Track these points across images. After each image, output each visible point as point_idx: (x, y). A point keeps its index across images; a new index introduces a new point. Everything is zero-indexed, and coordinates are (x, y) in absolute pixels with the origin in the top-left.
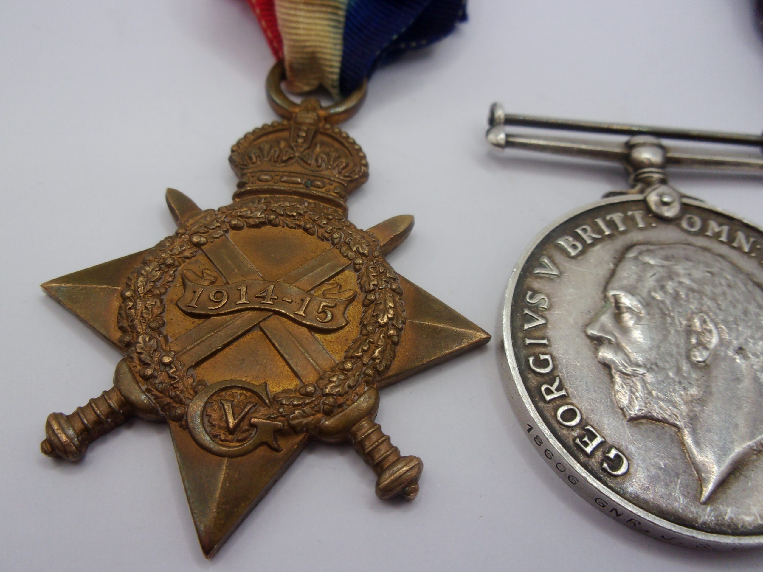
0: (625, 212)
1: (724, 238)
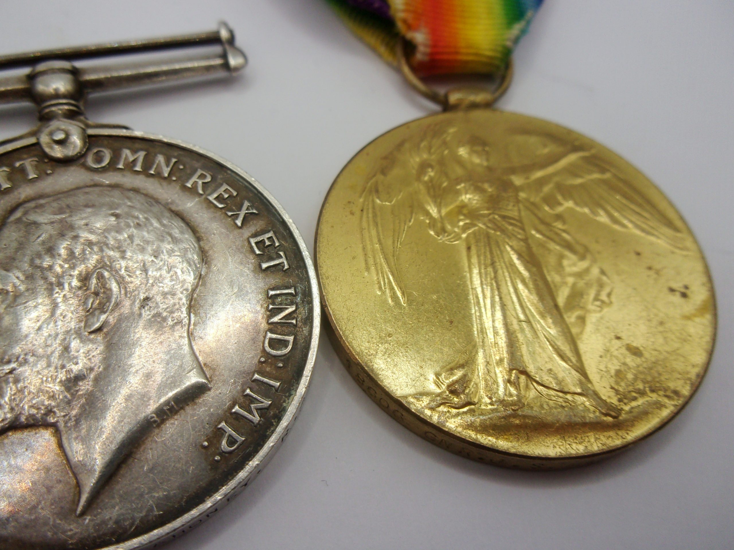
0: (11, 165)
1: (138, 168)
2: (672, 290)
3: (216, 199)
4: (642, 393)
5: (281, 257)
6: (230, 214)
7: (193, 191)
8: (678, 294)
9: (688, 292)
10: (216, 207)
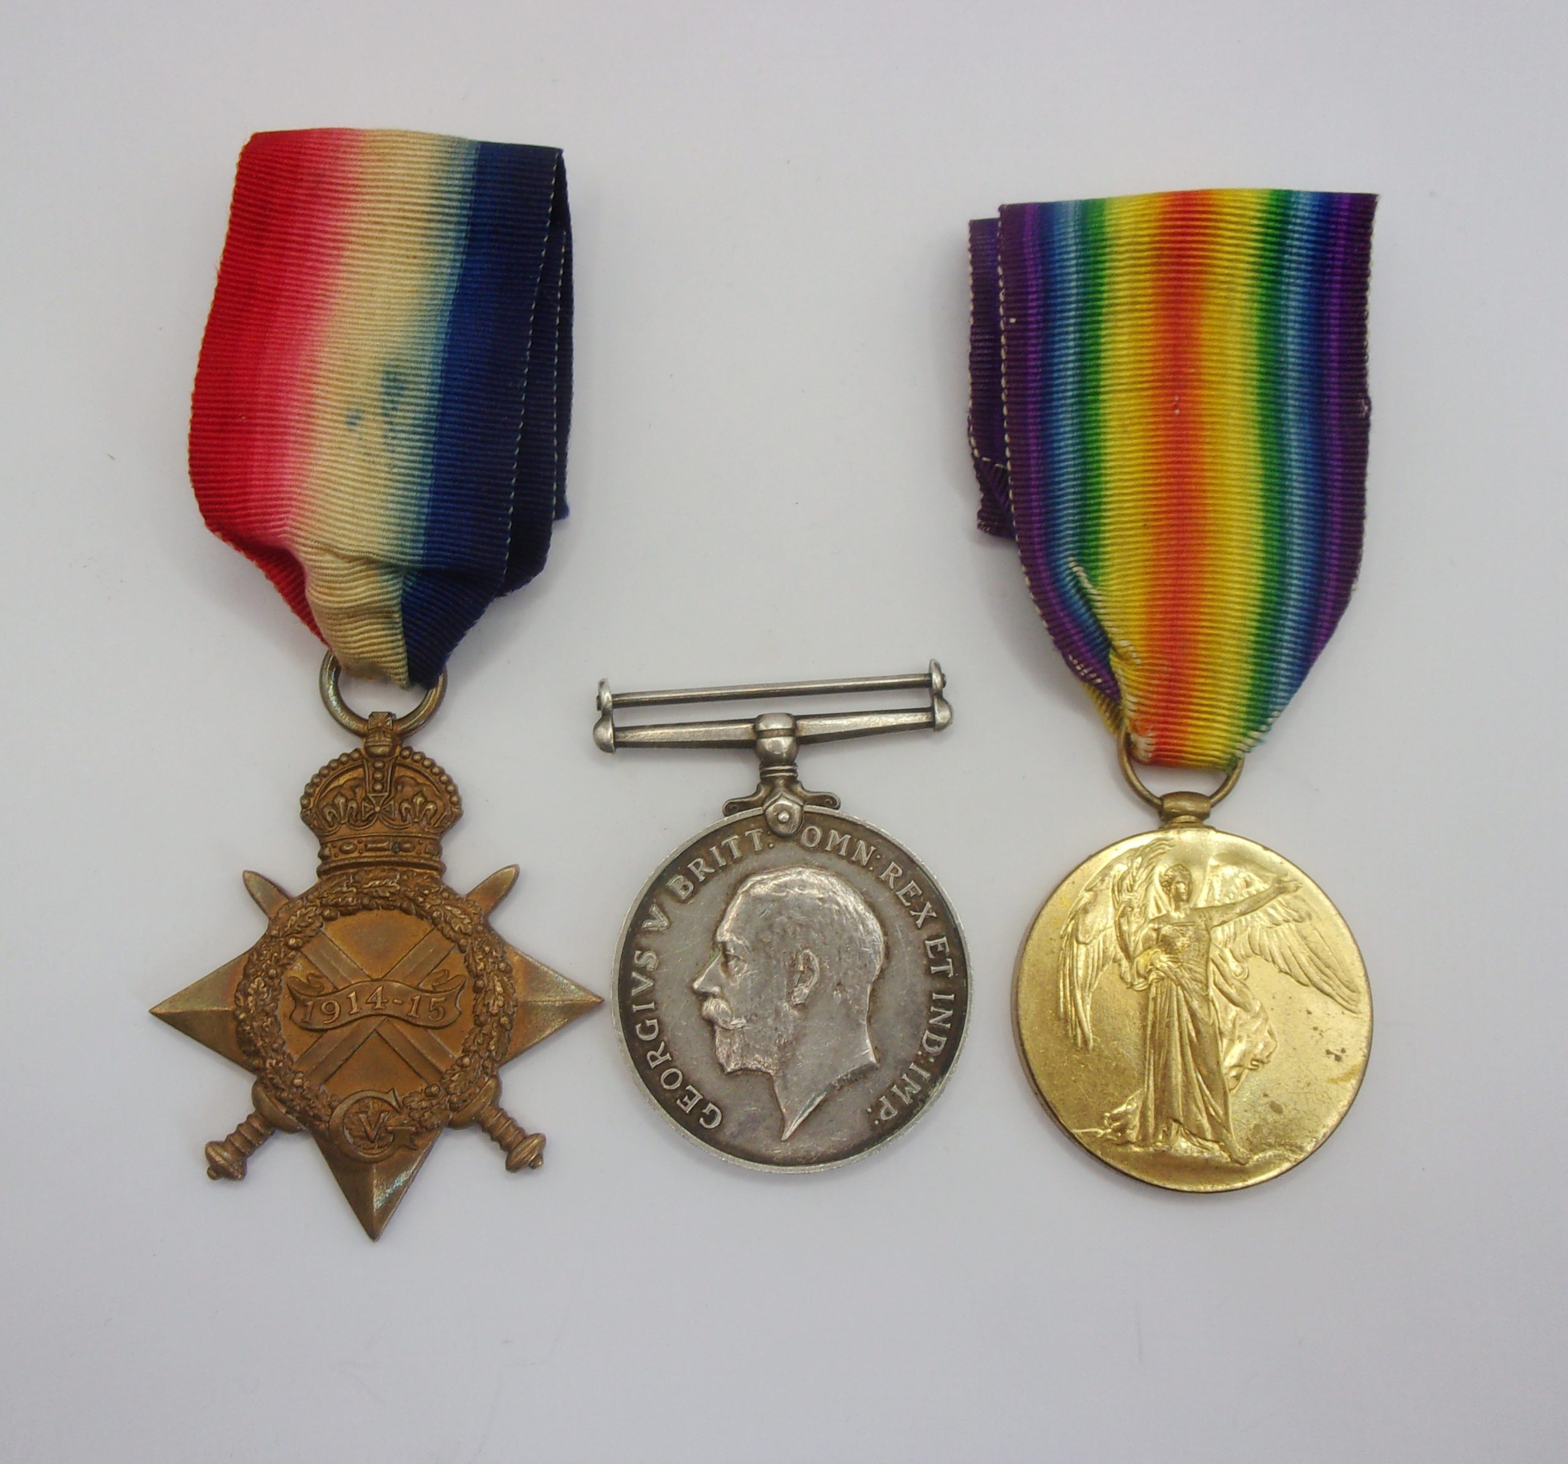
0: (742, 834)
1: (843, 851)
2: (1328, 1052)
3: (905, 895)
4: (1271, 1146)
5: (948, 964)
6: (913, 913)
7: (885, 883)
8: (1333, 1057)
9: (1343, 1056)
10: (902, 904)
